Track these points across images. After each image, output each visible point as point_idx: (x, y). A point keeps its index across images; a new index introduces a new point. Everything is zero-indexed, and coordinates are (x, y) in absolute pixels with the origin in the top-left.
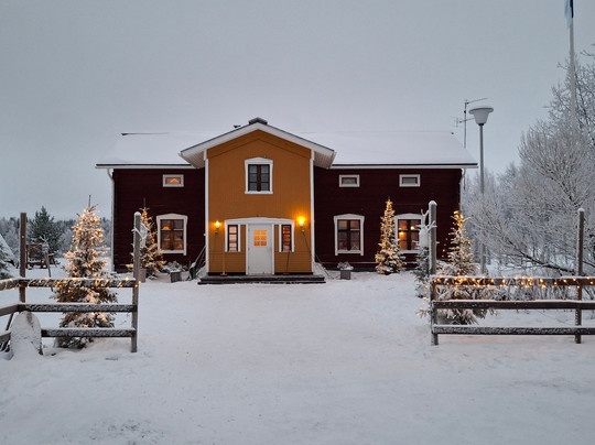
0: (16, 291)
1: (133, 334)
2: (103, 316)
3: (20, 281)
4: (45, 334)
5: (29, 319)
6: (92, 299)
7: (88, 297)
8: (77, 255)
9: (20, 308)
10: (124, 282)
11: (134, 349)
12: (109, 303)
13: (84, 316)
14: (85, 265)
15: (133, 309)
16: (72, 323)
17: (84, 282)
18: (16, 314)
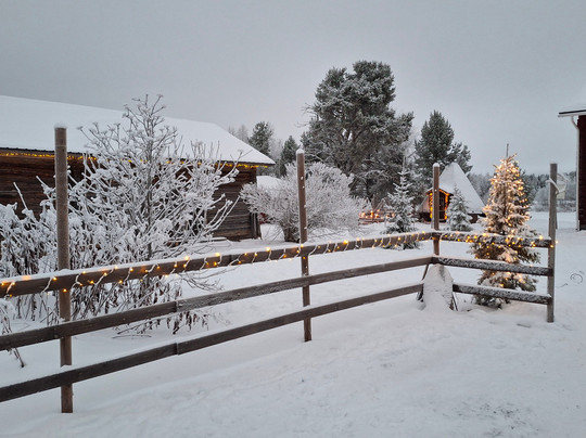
0: (429, 243)
1: (549, 301)
2: (520, 277)
3: (433, 234)
4: (456, 288)
5: (442, 272)
6: (508, 256)
7: (503, 255)
8: (493, 209)
9: (433, 261)
10: (537, 241)
11: (551, 319)
12: (531, 264)
13: (499, 274)
14: (501, 220)
15: (550, 273)
16: (487, 281)
17: (494, 238)
18: (431, 265)
